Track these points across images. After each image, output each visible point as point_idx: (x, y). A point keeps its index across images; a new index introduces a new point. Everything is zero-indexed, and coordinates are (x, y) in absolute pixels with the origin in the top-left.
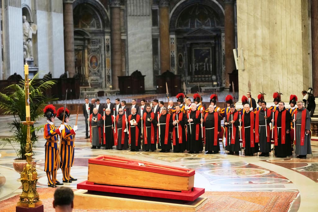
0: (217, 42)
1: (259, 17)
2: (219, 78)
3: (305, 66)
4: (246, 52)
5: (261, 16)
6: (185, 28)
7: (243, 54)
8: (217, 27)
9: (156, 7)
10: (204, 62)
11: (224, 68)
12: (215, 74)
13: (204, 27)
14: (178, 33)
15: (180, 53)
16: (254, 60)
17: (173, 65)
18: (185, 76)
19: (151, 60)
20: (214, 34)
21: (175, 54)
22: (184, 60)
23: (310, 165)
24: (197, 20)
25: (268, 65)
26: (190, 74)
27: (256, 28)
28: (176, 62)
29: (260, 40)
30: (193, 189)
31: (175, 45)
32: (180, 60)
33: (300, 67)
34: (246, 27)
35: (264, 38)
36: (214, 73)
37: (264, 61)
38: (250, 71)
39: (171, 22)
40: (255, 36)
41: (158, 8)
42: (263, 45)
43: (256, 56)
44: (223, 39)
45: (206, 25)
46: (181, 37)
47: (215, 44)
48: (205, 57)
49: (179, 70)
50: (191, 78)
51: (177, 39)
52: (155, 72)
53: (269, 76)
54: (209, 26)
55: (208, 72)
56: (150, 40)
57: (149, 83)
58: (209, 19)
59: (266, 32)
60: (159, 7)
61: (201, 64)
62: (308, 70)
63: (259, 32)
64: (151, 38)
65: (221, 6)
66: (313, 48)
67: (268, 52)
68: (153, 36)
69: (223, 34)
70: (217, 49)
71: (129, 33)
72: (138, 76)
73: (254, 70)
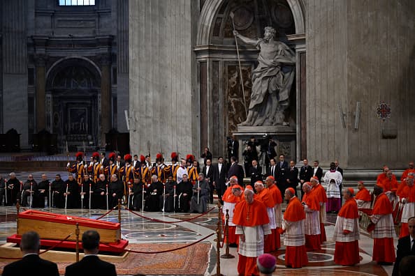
0: (93, 102)
1: (150, 80)
2: (94, 138)
3: (193, 128)
4: (138, 114)
5: (152, 80)
6: (61, 88)
7: (135, 115)
8: (94, 88)
9: (32, 66)
10: (80, 121)
11: (99, 128)
12: (91, 134)
13: (80, 87)
14: (54, 92)
15: (56, 113)
16: (145, 122)
17: (49, 124)
18: (60, 135)
19: (26, 118)
20: (91, 94)
21: (51, 113)
22: (60, 120)
23: (210, 219)
24: (73, 80)
25: (158, 126)
26: (66, 133)
27: (147, 91)
28: (51, 122)
29: (151, 102)
30: (119, 242)
31: (51, 104)
32: (56, 119)
33: (189, 129)
34: (137, 89)
35: (154, 101)
36: (90, 132)
37: (155, 122)
38: (141, 133)
39: (47, 81)
40: (146, 98)
41: (34, 67)
42: (154, 107)
43: (147, 117)
44: (99, 99)
45: (82, 86)
46: (57, 96)
47: (91, 104)
48: (81, 117)
49: (54, 129)
50: (67, 138)
51: (53, 98)
52: (30, 131)
53: (160, 136)
54: (85, 86)
55: (83, 132)
56: (25, 99)
57: (24, 141)
58: (85, 80)
59: (157, 95)
60: (36, 66)
61: (76, 123)
62: (196, 131)
63: (150, 95)
64: (27, 97)
65: (97, 68)
66: (201, 111)
67: (158, 114)
68: (29, 94)
69: (99, 95)
70: (93, 109)
71: (4, 90)
72: (13, 135)
73: (145, 131)
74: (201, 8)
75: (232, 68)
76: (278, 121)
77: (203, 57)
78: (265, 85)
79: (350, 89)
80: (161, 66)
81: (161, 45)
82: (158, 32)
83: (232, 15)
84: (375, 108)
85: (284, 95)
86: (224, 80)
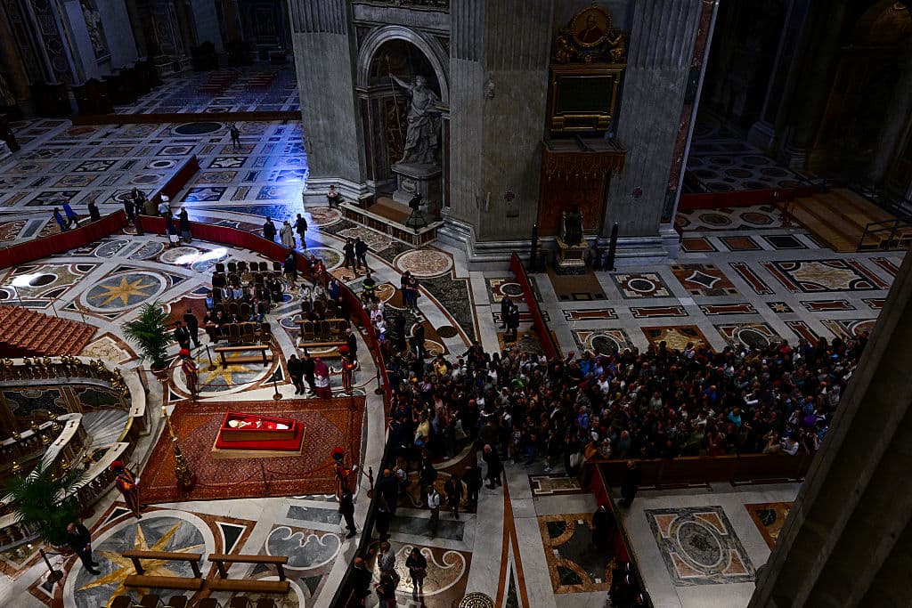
1: (319, 110)
5: (321, 109)
25: (330, 148)
27: (318, 120)
29: (322, 128)
35: (325, 127)
37: (327, 145)
38: (316, 154)
40: (318, 125)
42: (325, 133)
43: (320, 141)
59: (326, 121)
63: (321, 122)
67: (329, 138)
73: (320, 153)
74: (359, 47)
75: (390, 103)
76: (429, 160)
77: (364, 96)
78: (417, 133)
79: (483, 180)
80: (328, 97)
81: (326, 77)
82: (322, 65)
83: (387, 58)
84: (503, 194)
85: (434, 141)
86: (383, 115)
